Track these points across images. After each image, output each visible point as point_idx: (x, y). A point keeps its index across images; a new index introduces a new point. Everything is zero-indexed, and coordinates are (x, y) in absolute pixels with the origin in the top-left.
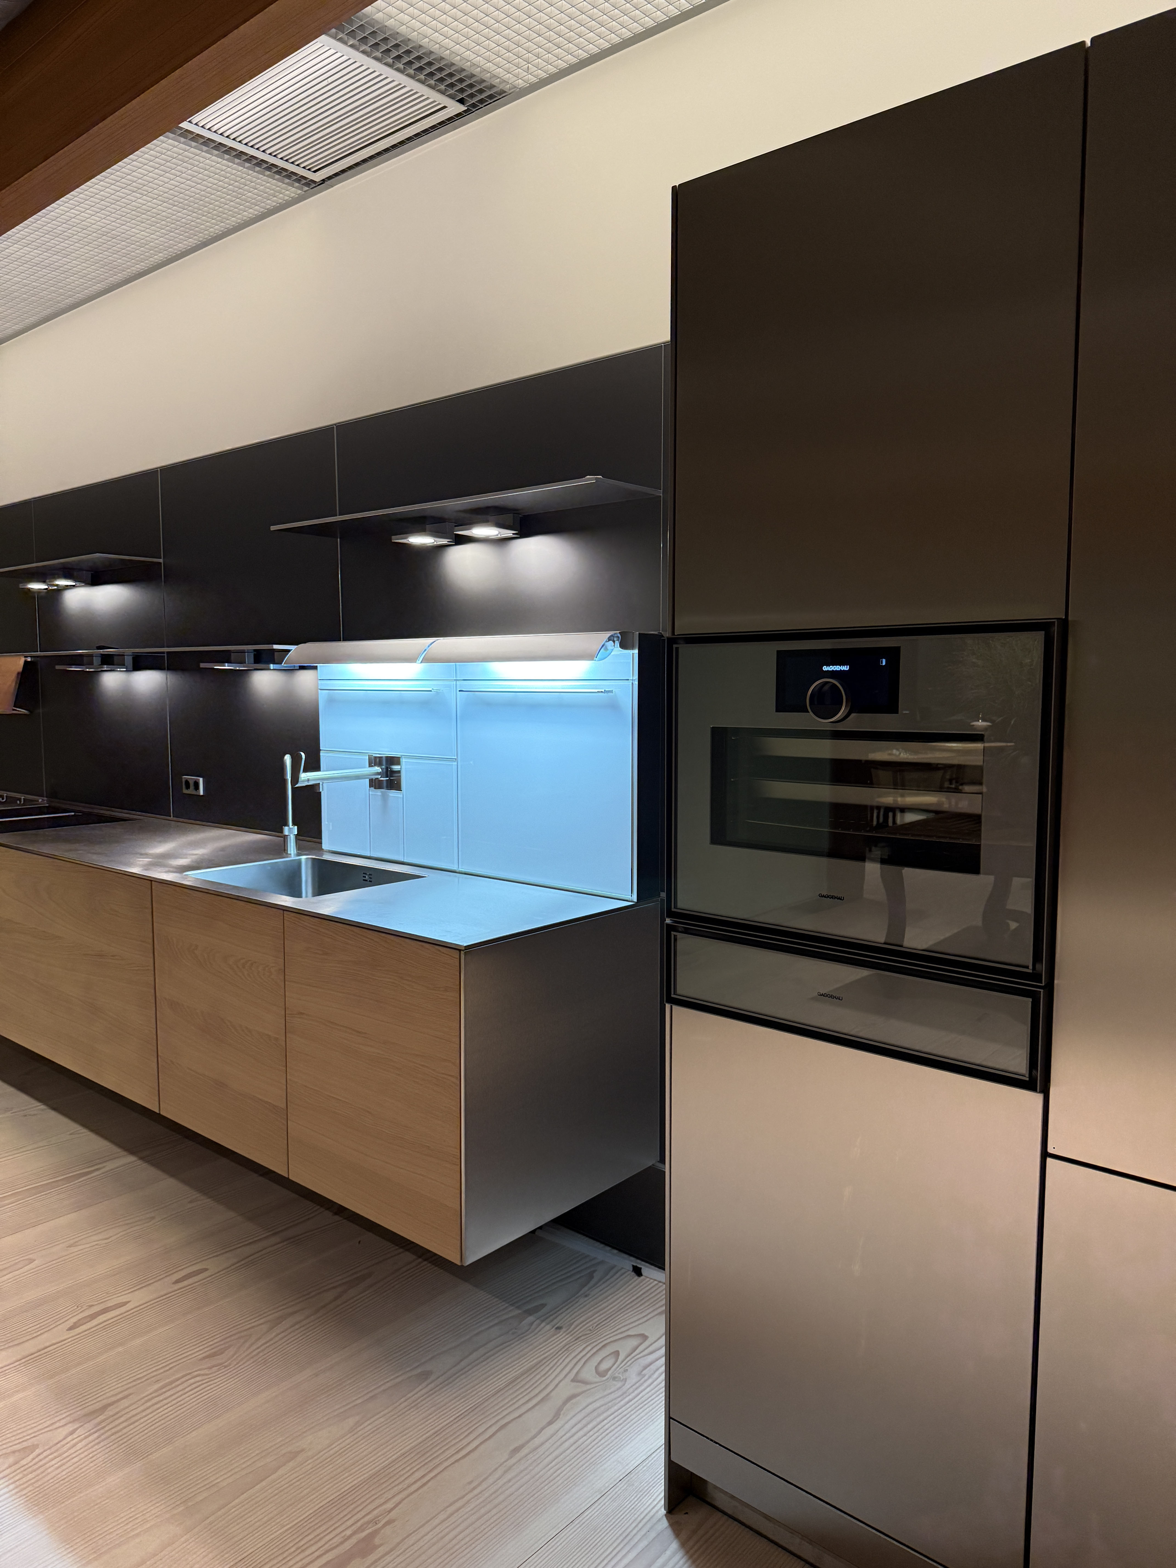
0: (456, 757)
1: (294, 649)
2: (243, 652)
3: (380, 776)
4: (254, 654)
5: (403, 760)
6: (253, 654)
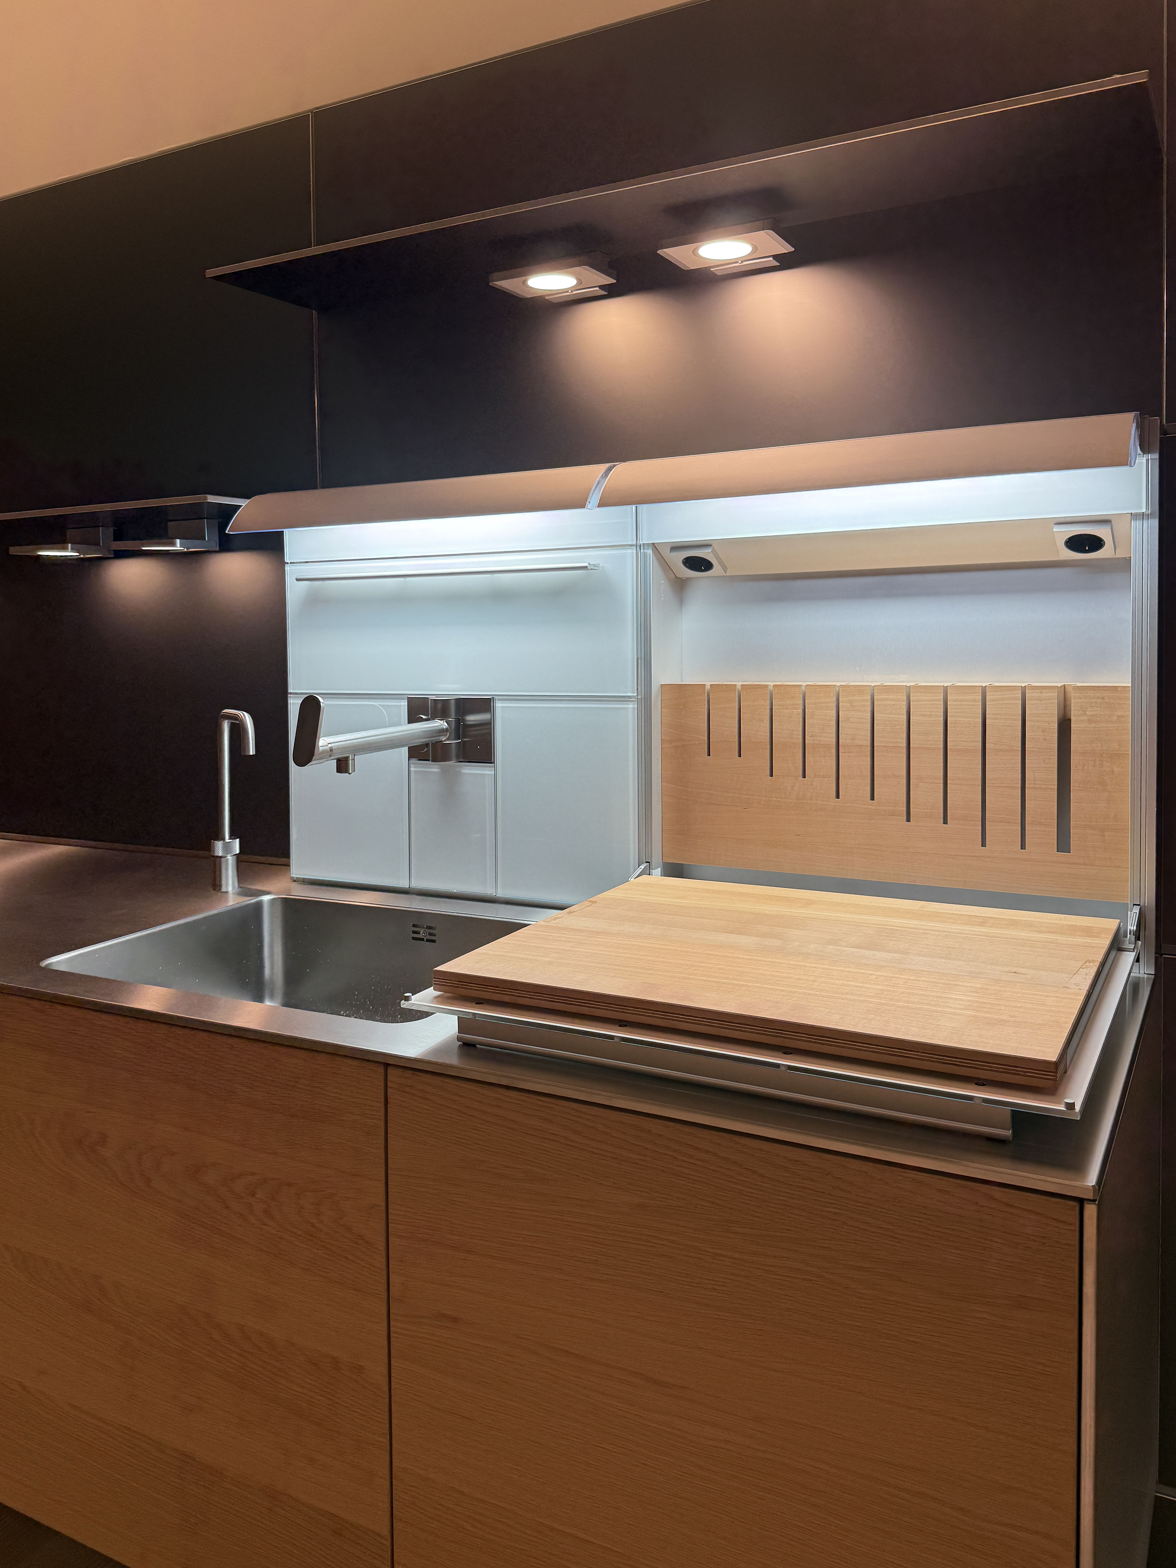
1: (245, 504)
3: (444, 739)
5: (498, 705)
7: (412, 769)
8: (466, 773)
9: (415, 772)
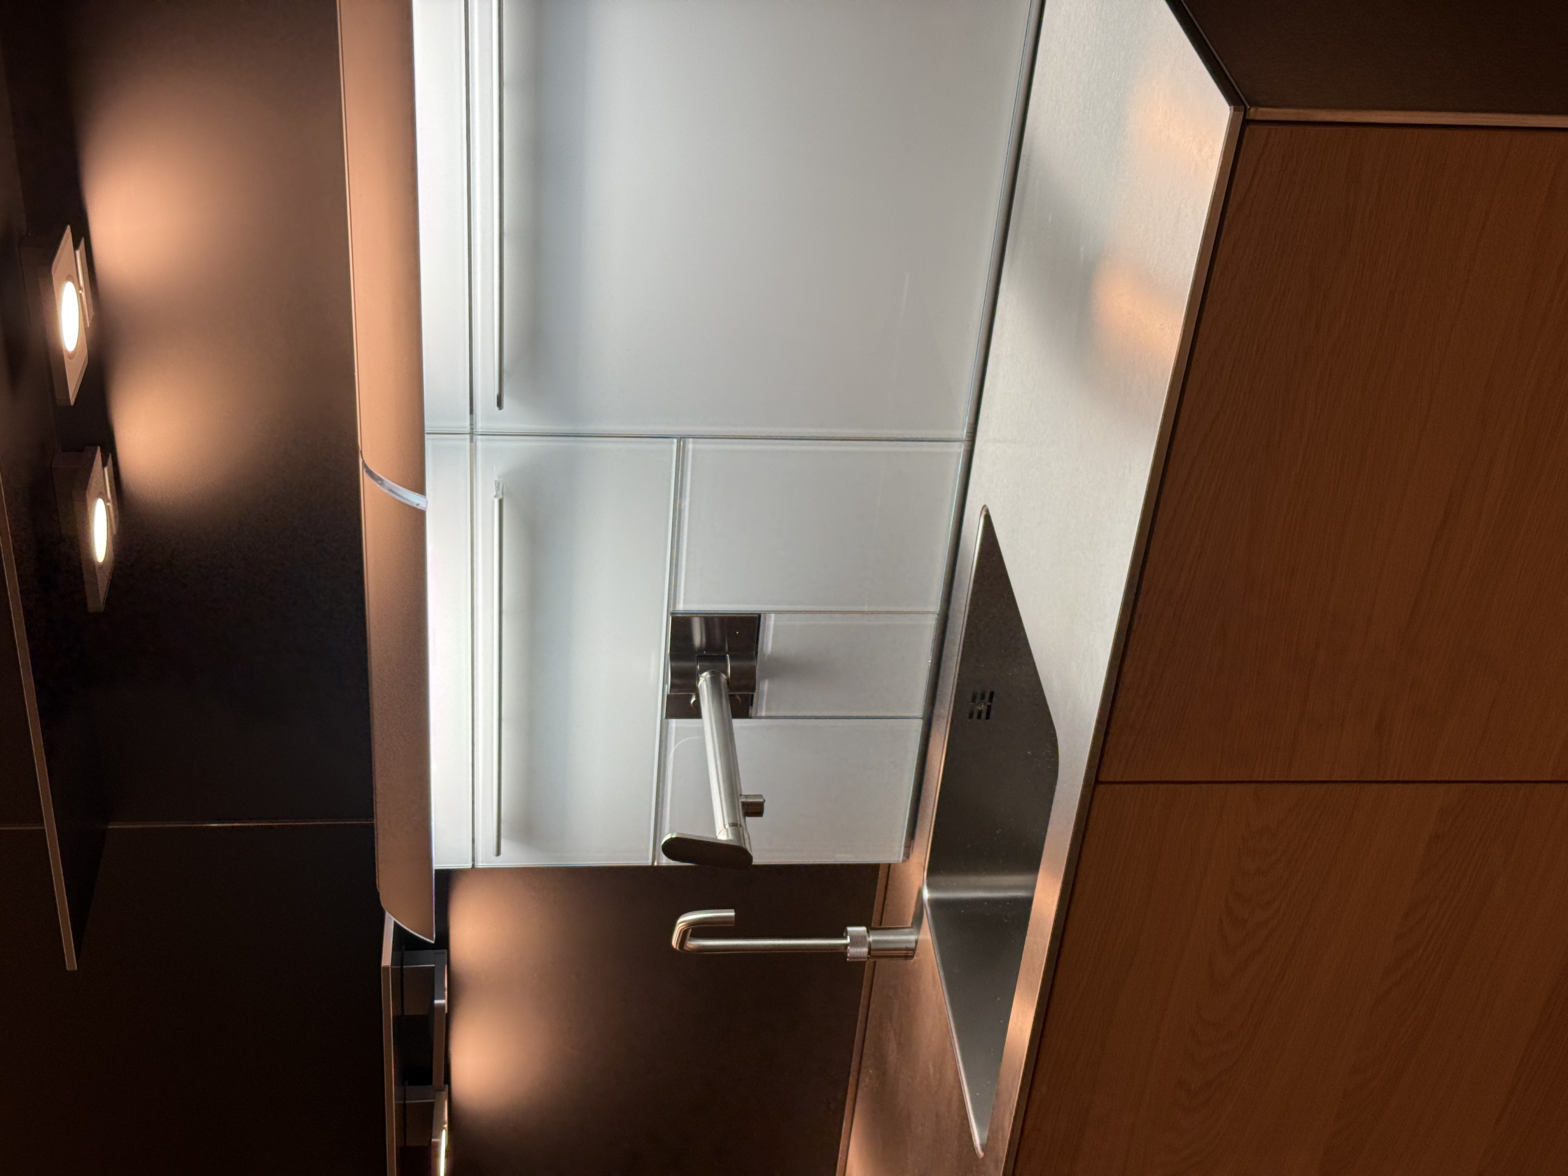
0: (675, 441)
1: (394, 919)
2: (403, 1109)
3: (724, 676)
4: (409, 1085)
5: (681, 607)
6: (407, 1087)
7: (763, 714)
8: (772, 648)
9: (768, 709)
